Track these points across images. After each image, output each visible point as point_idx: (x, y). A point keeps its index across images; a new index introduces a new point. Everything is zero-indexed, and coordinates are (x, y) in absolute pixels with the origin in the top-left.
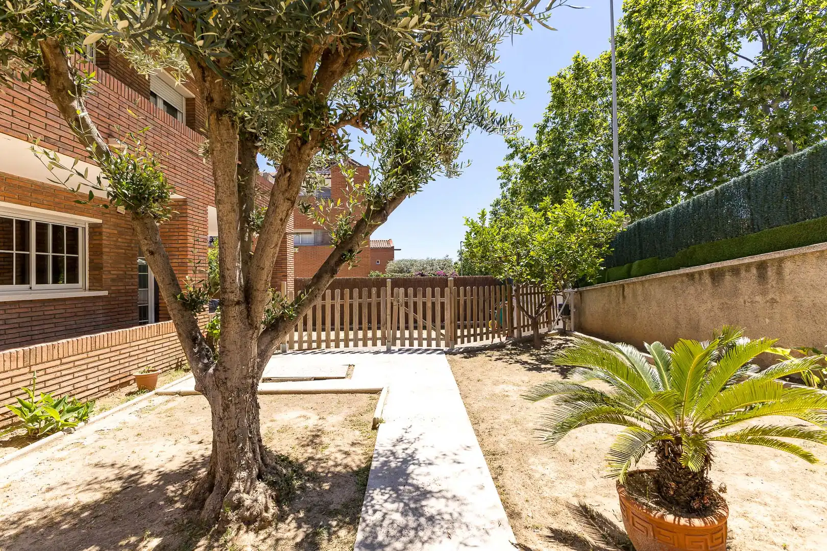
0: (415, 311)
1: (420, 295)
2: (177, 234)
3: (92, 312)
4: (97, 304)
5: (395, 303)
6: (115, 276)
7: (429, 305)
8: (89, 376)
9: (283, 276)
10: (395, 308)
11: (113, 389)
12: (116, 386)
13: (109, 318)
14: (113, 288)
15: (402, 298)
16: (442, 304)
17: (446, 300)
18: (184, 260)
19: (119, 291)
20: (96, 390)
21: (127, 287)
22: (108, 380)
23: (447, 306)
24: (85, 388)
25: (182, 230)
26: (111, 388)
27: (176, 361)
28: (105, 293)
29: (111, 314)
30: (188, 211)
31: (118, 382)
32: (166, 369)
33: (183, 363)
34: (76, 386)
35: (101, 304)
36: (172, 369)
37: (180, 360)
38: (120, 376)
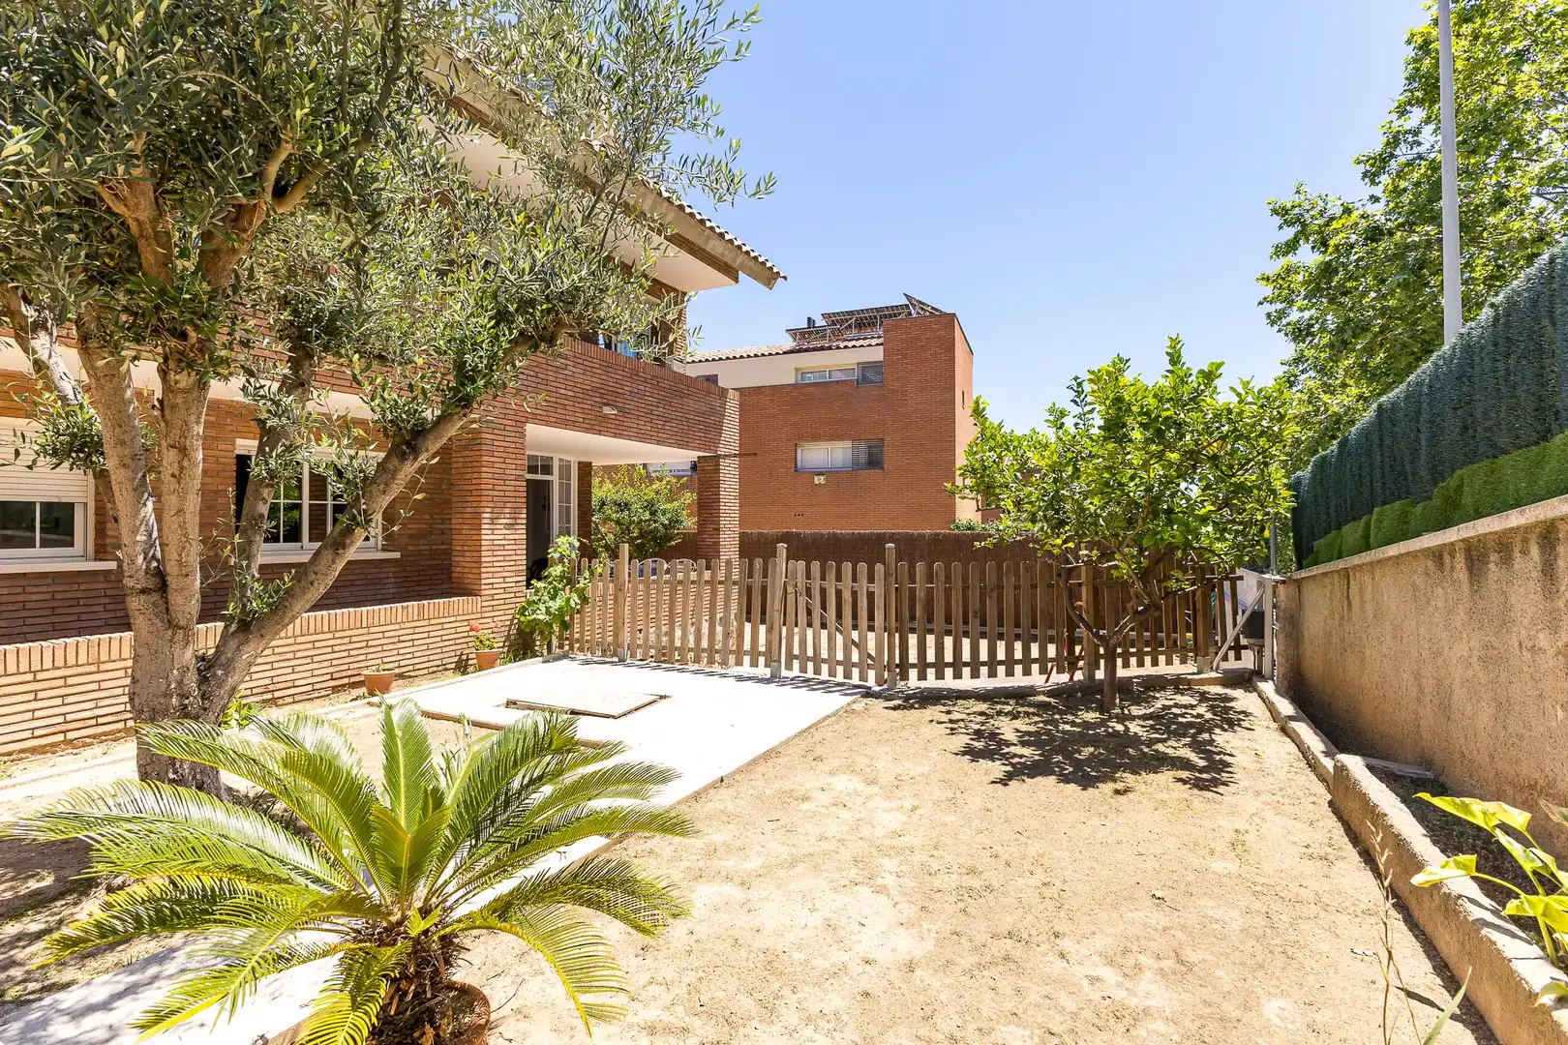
0: (824, 607)
1: (832, 575)
2: (470, 470)
3: (378, 581)
4: (385, 570)
5: (790, 589)
6: (413, 532)
7: (847, 596)
8: (297, 669)
9: (714, 529)
10: (791, 598)
11: (335, 689)
12: (344, 685)
13: (404, 590)
14: (410, 548)
15: (801, 580)
16: (871, 596)
17: (878, 589)
18: (478, 510)
19: (419, 553)
20: (310, 688)
21: (434, 547)
22: (329, 677)
23: (879, 602)
24: (290, 684)
25: (476, 464)
26: (334, 687)
27: (456, 659)
28: (397, 555)
29: (407, 584)
30: (484, 435)
31: (346, 681)
32: (435, 669)
33: (470, 662)
34: (275, 680)
35: (392, 569)
36: (446, 669)
37: (464, 657)
38: (350, 673)
